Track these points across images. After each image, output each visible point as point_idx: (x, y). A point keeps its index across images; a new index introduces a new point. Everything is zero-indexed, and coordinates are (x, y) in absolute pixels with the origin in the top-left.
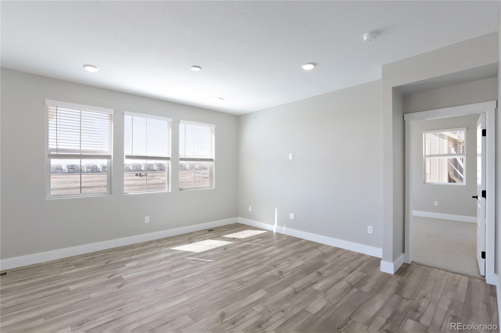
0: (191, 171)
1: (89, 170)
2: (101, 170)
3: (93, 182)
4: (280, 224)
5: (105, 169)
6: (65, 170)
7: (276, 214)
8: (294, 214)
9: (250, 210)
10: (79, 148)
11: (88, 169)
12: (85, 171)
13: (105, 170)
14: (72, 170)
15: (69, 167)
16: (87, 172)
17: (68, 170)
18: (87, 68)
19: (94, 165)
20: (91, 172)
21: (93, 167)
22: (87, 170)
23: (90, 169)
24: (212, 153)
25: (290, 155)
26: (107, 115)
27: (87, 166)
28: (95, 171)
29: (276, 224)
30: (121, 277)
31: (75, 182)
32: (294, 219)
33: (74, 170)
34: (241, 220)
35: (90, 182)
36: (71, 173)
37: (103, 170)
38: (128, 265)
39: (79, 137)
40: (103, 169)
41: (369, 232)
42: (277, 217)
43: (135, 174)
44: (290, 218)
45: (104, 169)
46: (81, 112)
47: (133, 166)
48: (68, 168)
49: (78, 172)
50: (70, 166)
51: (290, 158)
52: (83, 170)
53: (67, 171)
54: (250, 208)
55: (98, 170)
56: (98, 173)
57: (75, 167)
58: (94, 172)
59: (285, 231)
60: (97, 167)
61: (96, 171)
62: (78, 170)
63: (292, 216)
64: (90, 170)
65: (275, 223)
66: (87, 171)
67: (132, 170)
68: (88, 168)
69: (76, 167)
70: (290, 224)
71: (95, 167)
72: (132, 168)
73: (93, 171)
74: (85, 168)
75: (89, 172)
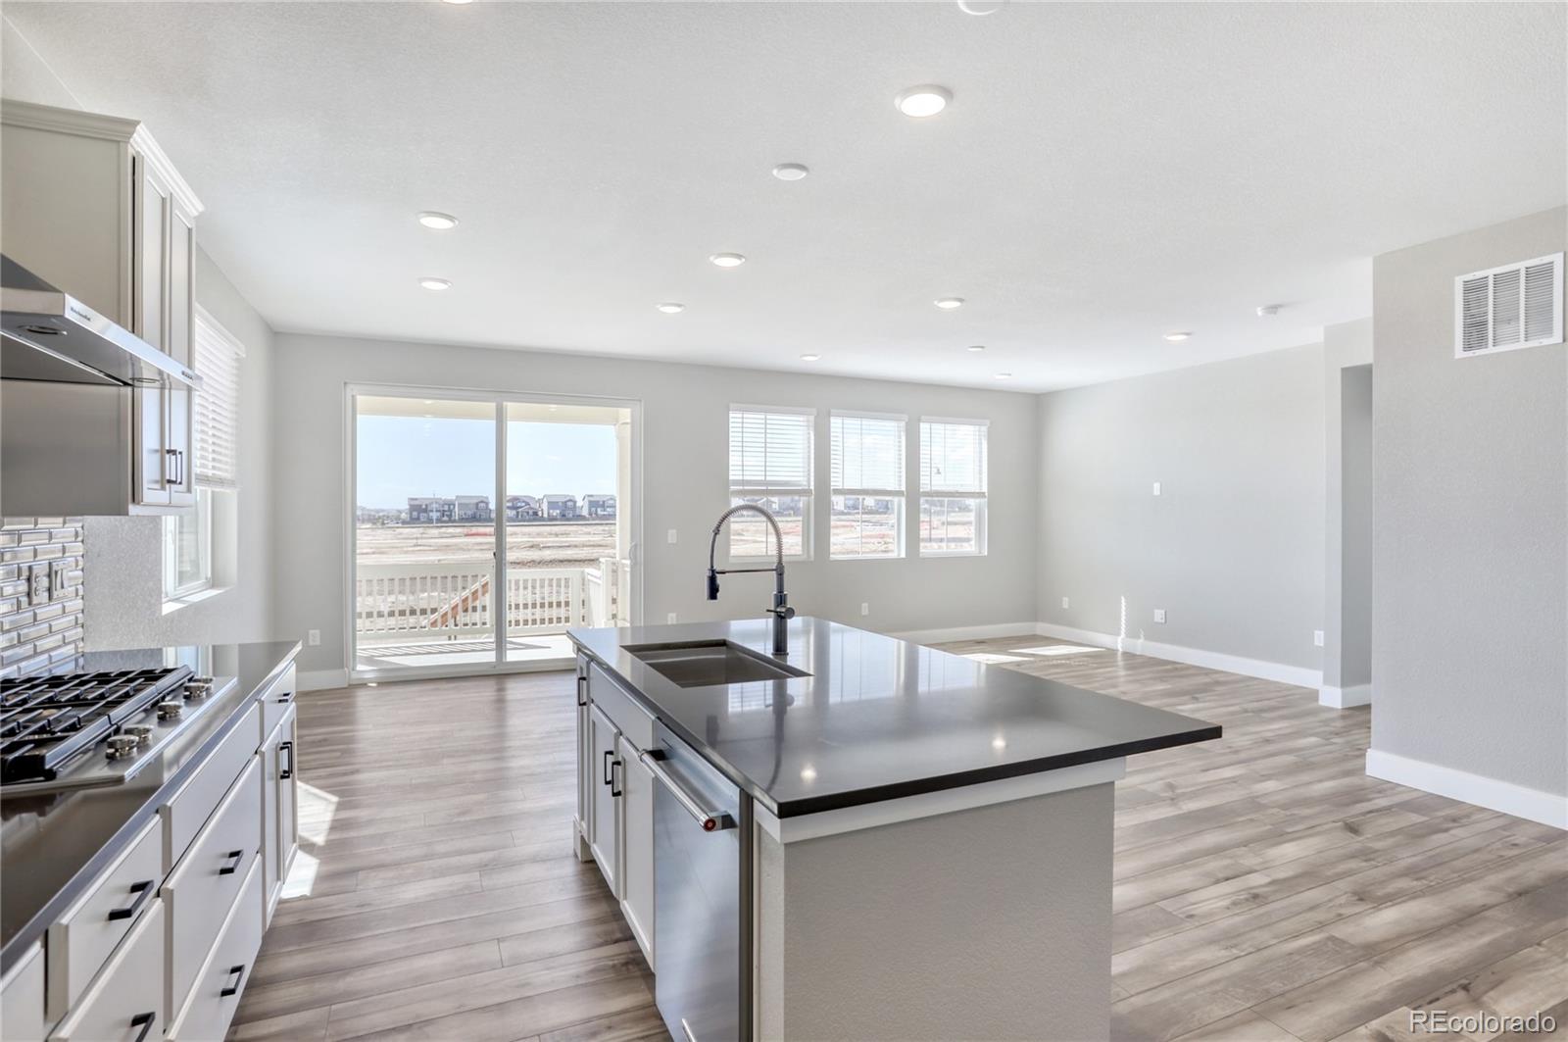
0: (851, 517)
1: (556, 513)
2: (585, 512)
3: (576, 546)
4: (1132, 634)
5: (596, 511)
7: (1123, 608)
8: (1163, 612)
9: (1066, 606)
11: (554, 509)
12: (546, 515)
13: (596, 513)
14: (514, 512)
16: (551, 519)
19: (568, 498)
20: (561, 520)
21: (566, 502)
22: (551, 511)
24: (981, 481)
25: (1157, 486)
27: (550, 500)
28: (571, 515)
29: (1123, 635)
31: (532, 547)
32: (1163, 621)
33: (518, 513)
34: (1042, 628)
35: (569, 546)
37: (590, 514)
39: (764, 458)
40: (590, 510)
41: (1316, 643)
42: (1126, 616)
44: (1156, 620)
45: (593, 509)
51: (1157, 492)
52: (540, 514)
54: (1066, 600)
55: (578, 513)
56: (581, 520)
57: (519, 504)
58: (568, 520)
59: (1142, 646)
60: (575, 502)
61: (574, 515)
62: (528, 513)
63: (1159, 615)
64: (558, 511)
65: (1120, 629)
66: (549, 515)
68: (552, 505)
69: (523, 504)
70: (1155, 633)
71: (569, 504)
73: (564, 516)
74: (545, 506)
75: (555, 519)
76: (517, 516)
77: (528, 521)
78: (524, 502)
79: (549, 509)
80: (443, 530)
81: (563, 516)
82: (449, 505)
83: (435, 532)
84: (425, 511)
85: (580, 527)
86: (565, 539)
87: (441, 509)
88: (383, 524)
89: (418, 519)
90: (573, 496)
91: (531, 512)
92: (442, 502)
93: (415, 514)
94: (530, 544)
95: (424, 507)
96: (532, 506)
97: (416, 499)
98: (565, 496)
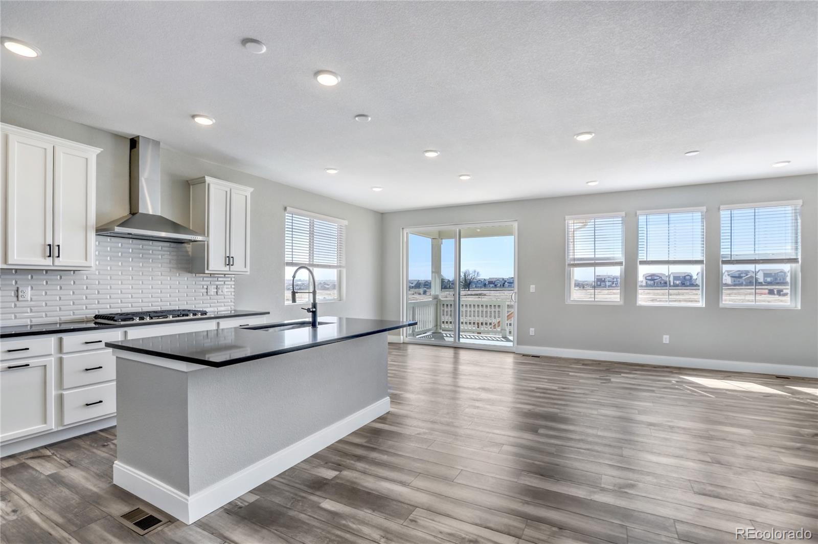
1: (678, 282)
6: (642, 282)
10: (593, 256)
12: (672, 284)
14: (652, 282)
15: (648, 278)
16: (675, 285)
17: (646, 282)
18: (589, 184)
19: (686, 274)
20: (681, 286)
21: (685, 276)
22: (675, 282)
23: (678, 280)
24: (796, 249)
26: (620, 219)
27: (675, 275)
28: (688, 284)
30: (610, 380)
33: (654, 282)
36: (651, 286)
38: (623, 375)
39: (593, 245)
43: (767, 291)
46: (595, 222)
47: (766, 275)
48: (646, 279)
49: (660, 285)
50: (649, 276)
52: (668, 283)
53: (644, 284)
55: (693, 283)
56: (694, 287)
57: (656, 278)
58: (685, 286)
60: (691, 277)
61: (690, 284)
62: (661, 282)
64: (680, 282)
67: (764, 283)
68: (676, 278)
72: (764, 279)
74: (672, 279)
75: (677, 286)
76: (654, 284)
77: (660, 287)
78: (658, 276)
79: (674, 280)
80: (611, 291)
81: (683, 284)
82: (617, 279)
83: (606, 292)
84: (604, 281)
85: (692, 291)
86: (675, 297)
87: (612, 280)
88: (583, 287)
89: (600, 285)
90: (690, 273)
91: (662, 282)
92: (612, 277)
93: (599, 283)
94: (651, 299)
95: (603, 279)
96: (663, 278)
97: (600, 276)
98: (685, 273)
